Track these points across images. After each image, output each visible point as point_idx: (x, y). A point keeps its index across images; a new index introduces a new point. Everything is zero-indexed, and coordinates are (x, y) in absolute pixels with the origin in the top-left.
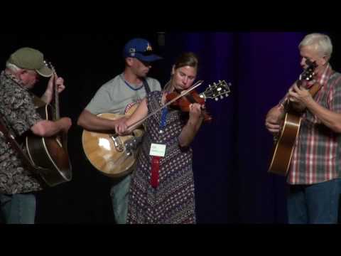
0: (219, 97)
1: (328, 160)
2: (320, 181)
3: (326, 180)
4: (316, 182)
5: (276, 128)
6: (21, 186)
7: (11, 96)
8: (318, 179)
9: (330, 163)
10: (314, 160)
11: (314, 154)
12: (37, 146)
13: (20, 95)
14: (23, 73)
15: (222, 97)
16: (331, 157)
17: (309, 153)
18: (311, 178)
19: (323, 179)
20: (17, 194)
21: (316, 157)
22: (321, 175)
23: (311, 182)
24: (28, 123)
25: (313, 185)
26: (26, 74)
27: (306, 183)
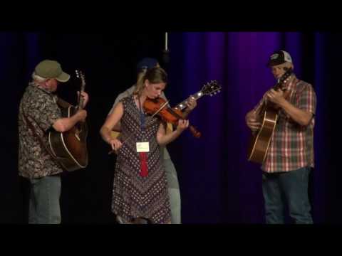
0: (213, 93)
1: (300, 152)
2: (295, 169)
3: (299, 168)
4: (291, 169)
5: (256, 126)
6: (50, 169)
7: (35, 102)
8: (293, 167)
9: (302, 154)
10: (288, 152)
11: (288, 148)
12: (56, 140)
13: (42, 100)
14: (47, 81)
15: (215, 93)
16: (302, 149)
17: (285, 148)
18: (287, 167)
19: (297, 167)
20: (47, 176)
21: (290, 150)
22: (295, 164)
23: (287, 170)
24: (49, 122)
25: (289, 172)
26: (49, 82)
27: (283, 170)
